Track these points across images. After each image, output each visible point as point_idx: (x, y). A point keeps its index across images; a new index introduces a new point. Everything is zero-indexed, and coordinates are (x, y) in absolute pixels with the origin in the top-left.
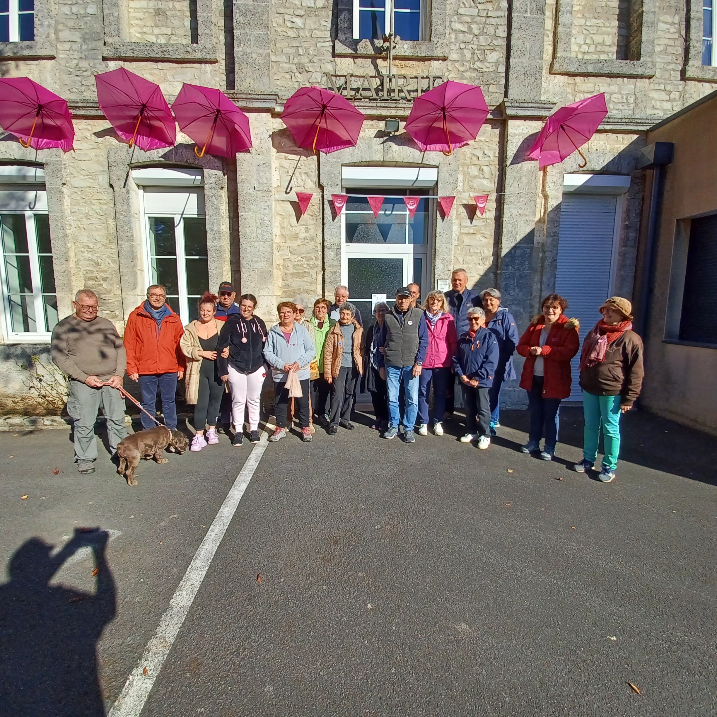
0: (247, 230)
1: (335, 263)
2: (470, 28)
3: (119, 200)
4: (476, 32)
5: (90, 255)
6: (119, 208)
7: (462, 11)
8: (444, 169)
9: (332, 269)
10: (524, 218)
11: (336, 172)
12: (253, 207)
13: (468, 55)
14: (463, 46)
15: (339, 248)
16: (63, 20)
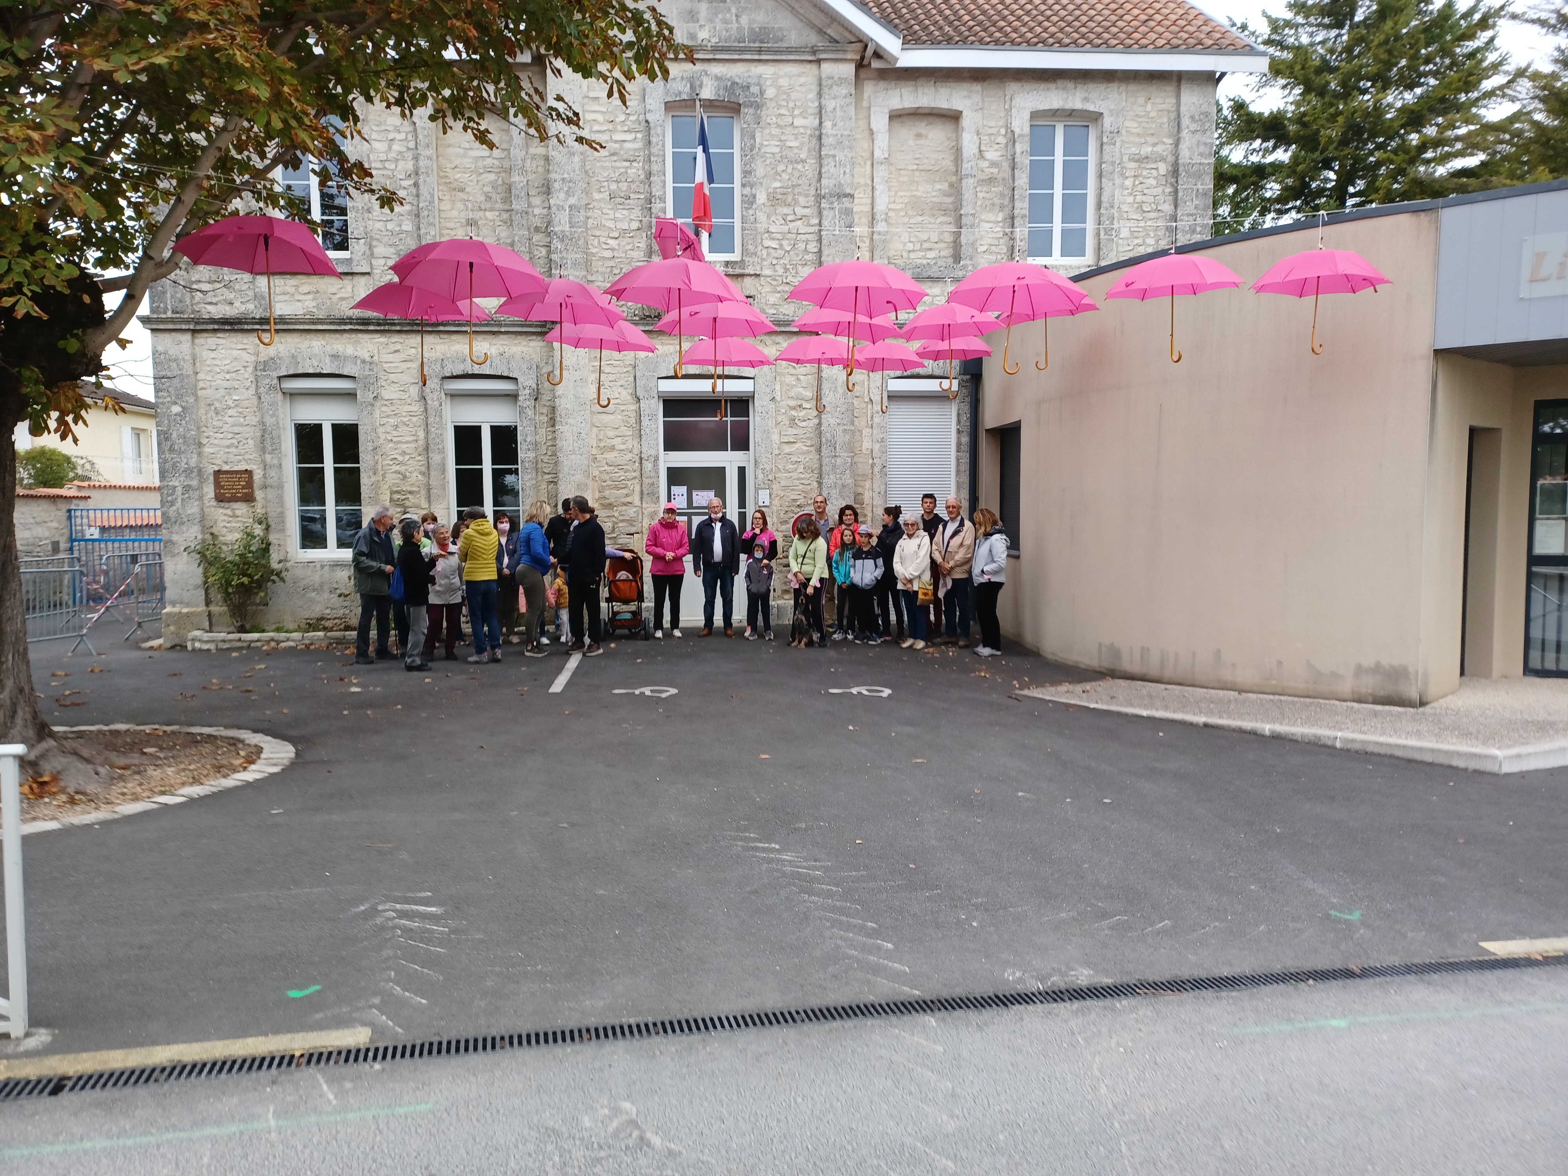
0: (564, 443)
1: (653, 474)
2: (781, 245)
3: (431, 412)
4: (788, 248)
5: (398, 468)
6: (430, 420)
7: (771, 229)
8: (759, 380)
9: (650, 481)
10: (842, 428)
11: (652, 385)
12: (570, 421)
13: (781, 271)
14: (774, 262)
15: (656, 459)
16: (378, 237)
